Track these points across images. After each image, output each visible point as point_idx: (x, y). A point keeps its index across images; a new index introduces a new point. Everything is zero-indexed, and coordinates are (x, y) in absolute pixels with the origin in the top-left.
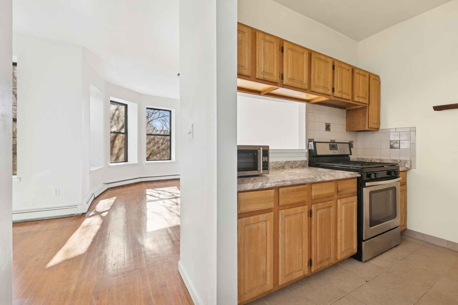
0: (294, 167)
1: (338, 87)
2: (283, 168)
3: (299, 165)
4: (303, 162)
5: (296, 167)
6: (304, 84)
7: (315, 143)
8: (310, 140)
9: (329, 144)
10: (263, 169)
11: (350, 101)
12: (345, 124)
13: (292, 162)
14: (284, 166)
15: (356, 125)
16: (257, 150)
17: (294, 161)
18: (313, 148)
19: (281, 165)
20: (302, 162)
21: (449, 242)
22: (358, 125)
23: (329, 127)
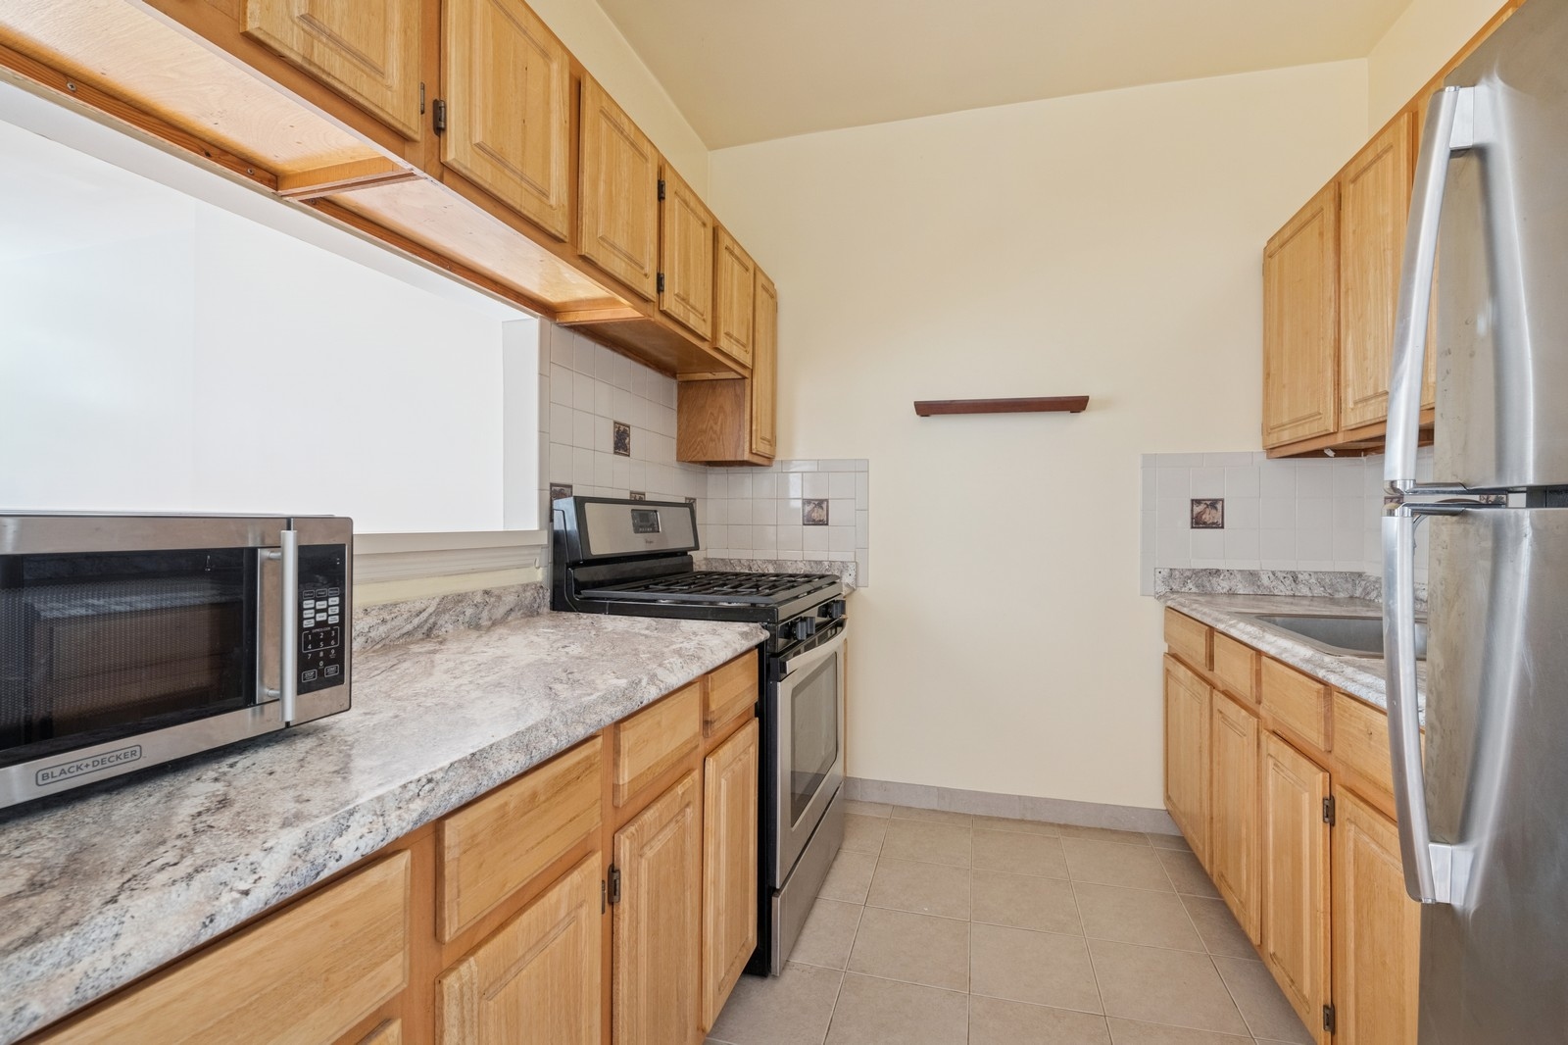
0: (485, 623)
1: (676, 276)
2: (428, 635)
3: (508, 608)
4: (528, 594)
5: (495, 623)
6: (551, 206)
7: (580, 503)
8: (558, 491)
9: (633, 510)
10: (302, 688)
11: (706, 343)
12: (675, 434)
13: (478, 599)
14: (435, 624)
15: (712, 440)
16: (253, 551)
17: (486, 592)
18: (572, 526)
19: (416, 621)
20: (525, 591)
21: (942, 793)
22: (719, 439)
23: (627, 441)
